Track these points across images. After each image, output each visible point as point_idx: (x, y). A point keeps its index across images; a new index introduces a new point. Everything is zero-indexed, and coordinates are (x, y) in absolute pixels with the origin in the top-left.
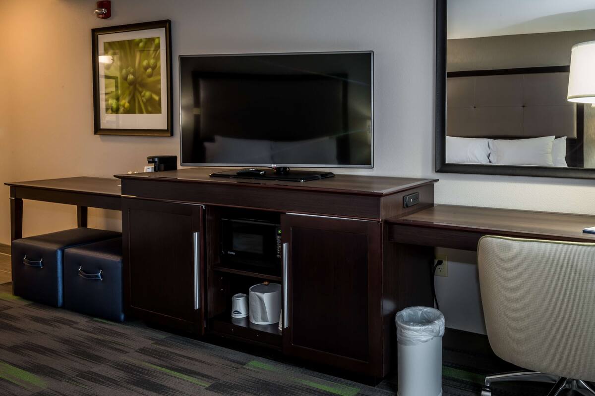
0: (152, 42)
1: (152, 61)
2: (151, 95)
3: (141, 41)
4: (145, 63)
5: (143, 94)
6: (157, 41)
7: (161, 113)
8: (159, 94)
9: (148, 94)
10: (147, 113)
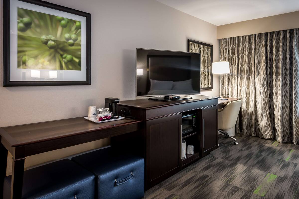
0: (74, 23)
1: (73, 36)
2: (72, 58)
3: (63, 19)
4: (67, 35)
5: (64, 56)
6: (78, 24)
7: (80, 70)
8: (79, 58)
9: (69, 57)
10: (67, 69)
